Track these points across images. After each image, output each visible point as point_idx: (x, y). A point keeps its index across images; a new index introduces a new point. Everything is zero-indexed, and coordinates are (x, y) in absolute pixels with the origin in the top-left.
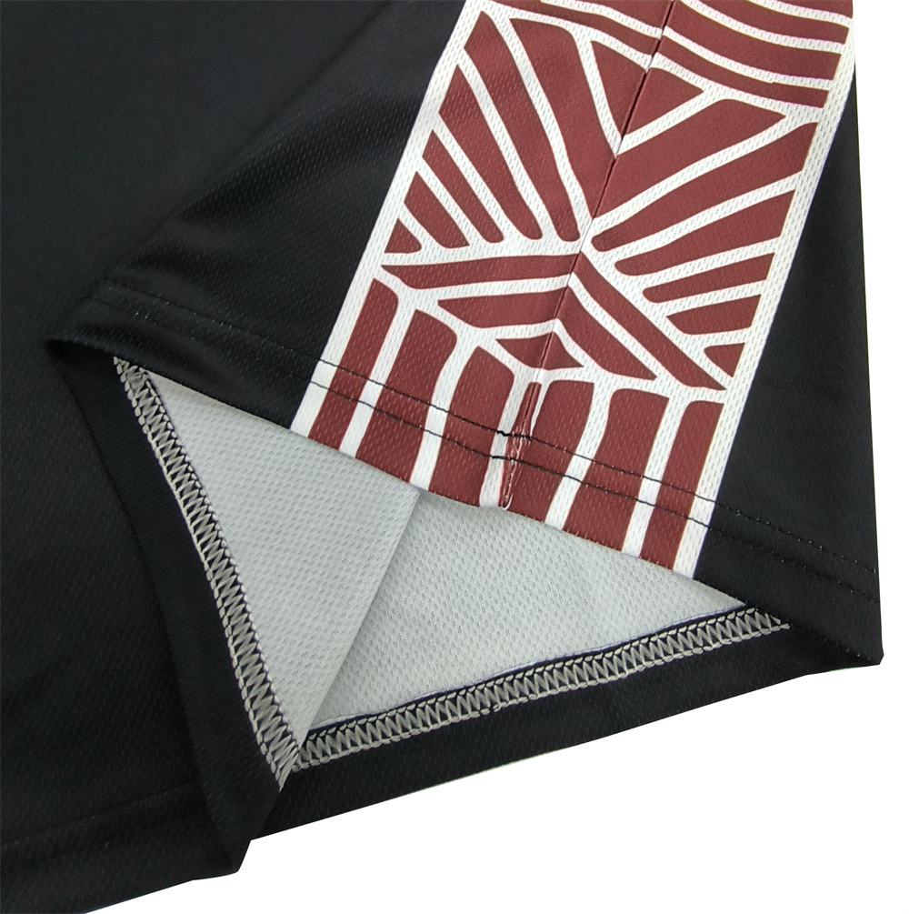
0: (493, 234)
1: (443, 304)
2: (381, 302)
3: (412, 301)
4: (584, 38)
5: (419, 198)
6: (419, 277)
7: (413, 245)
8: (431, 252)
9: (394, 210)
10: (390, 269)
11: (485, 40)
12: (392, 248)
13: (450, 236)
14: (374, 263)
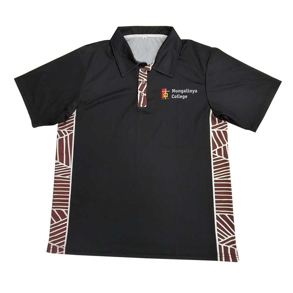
0: (227, 237)
1: (226, 245)
2: (220, 246)
3: (223, 245)
4: (226, 215)
5: (219, 235)
6: (222, 243)
7: (220, 240)
8: (222, 240)
9: (217, 237)
10: (219, 243)
11: (218, 218)
12: (219, 241)
13: (223, 238)
14: (218, 243)
